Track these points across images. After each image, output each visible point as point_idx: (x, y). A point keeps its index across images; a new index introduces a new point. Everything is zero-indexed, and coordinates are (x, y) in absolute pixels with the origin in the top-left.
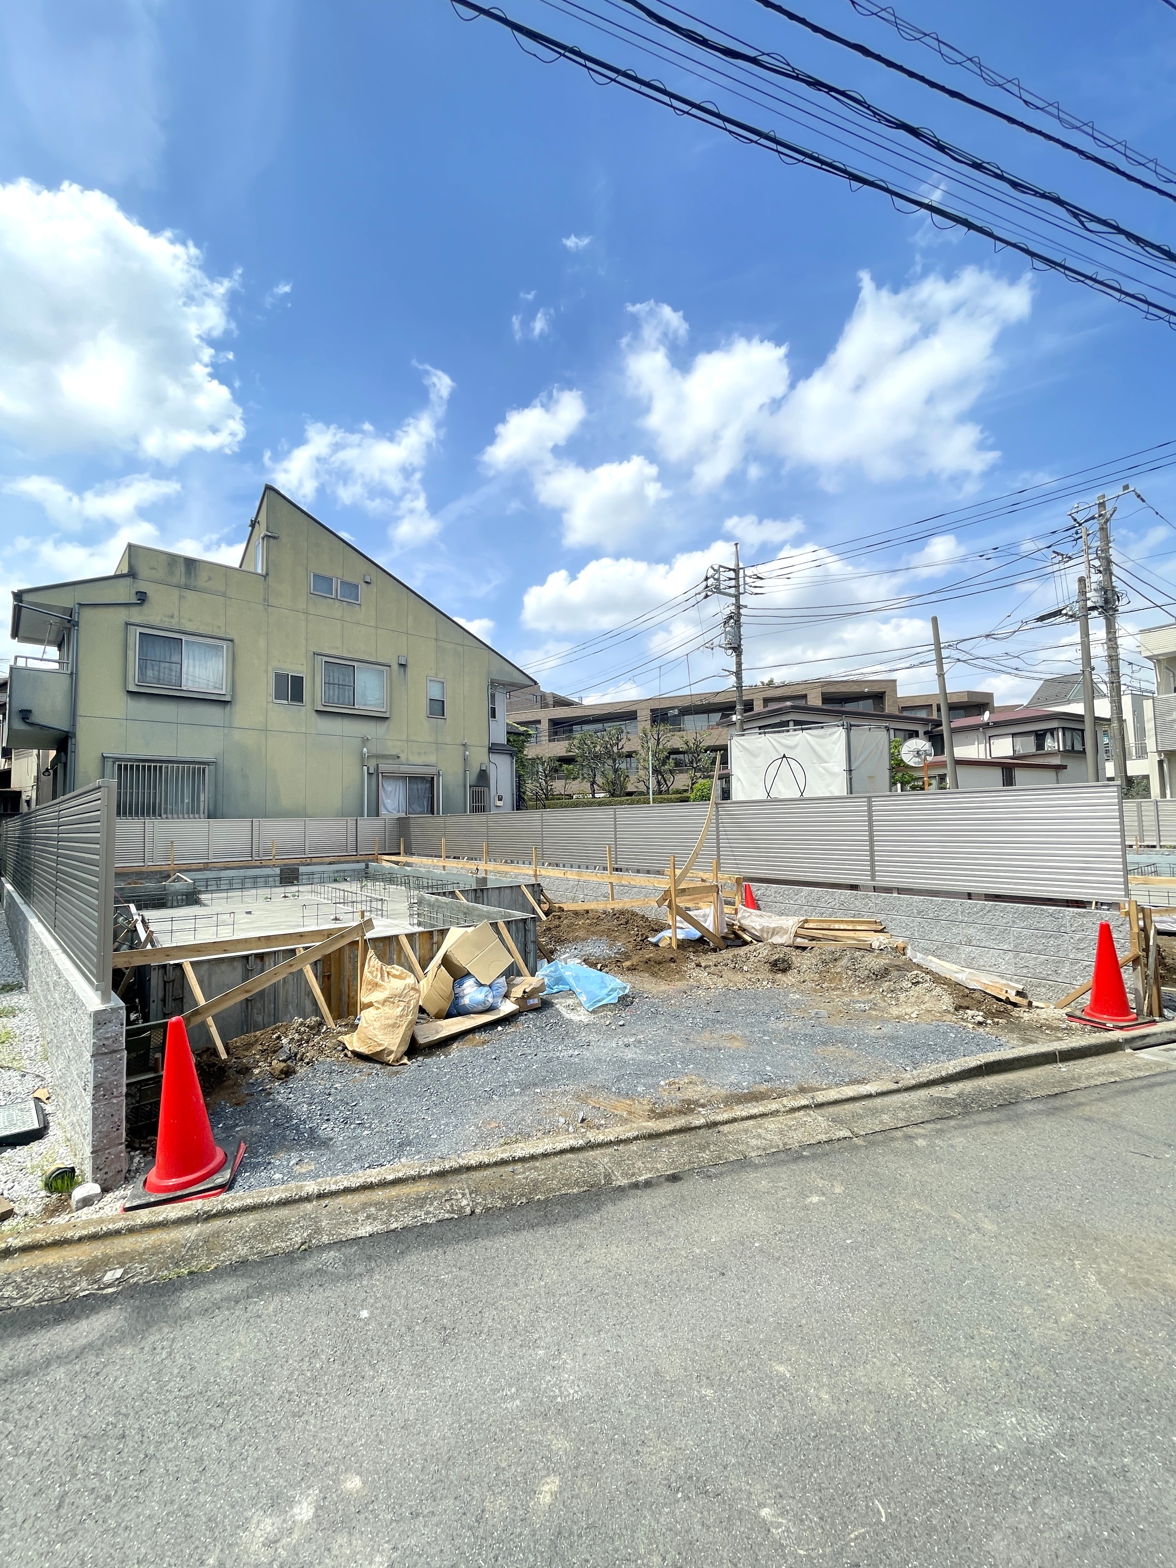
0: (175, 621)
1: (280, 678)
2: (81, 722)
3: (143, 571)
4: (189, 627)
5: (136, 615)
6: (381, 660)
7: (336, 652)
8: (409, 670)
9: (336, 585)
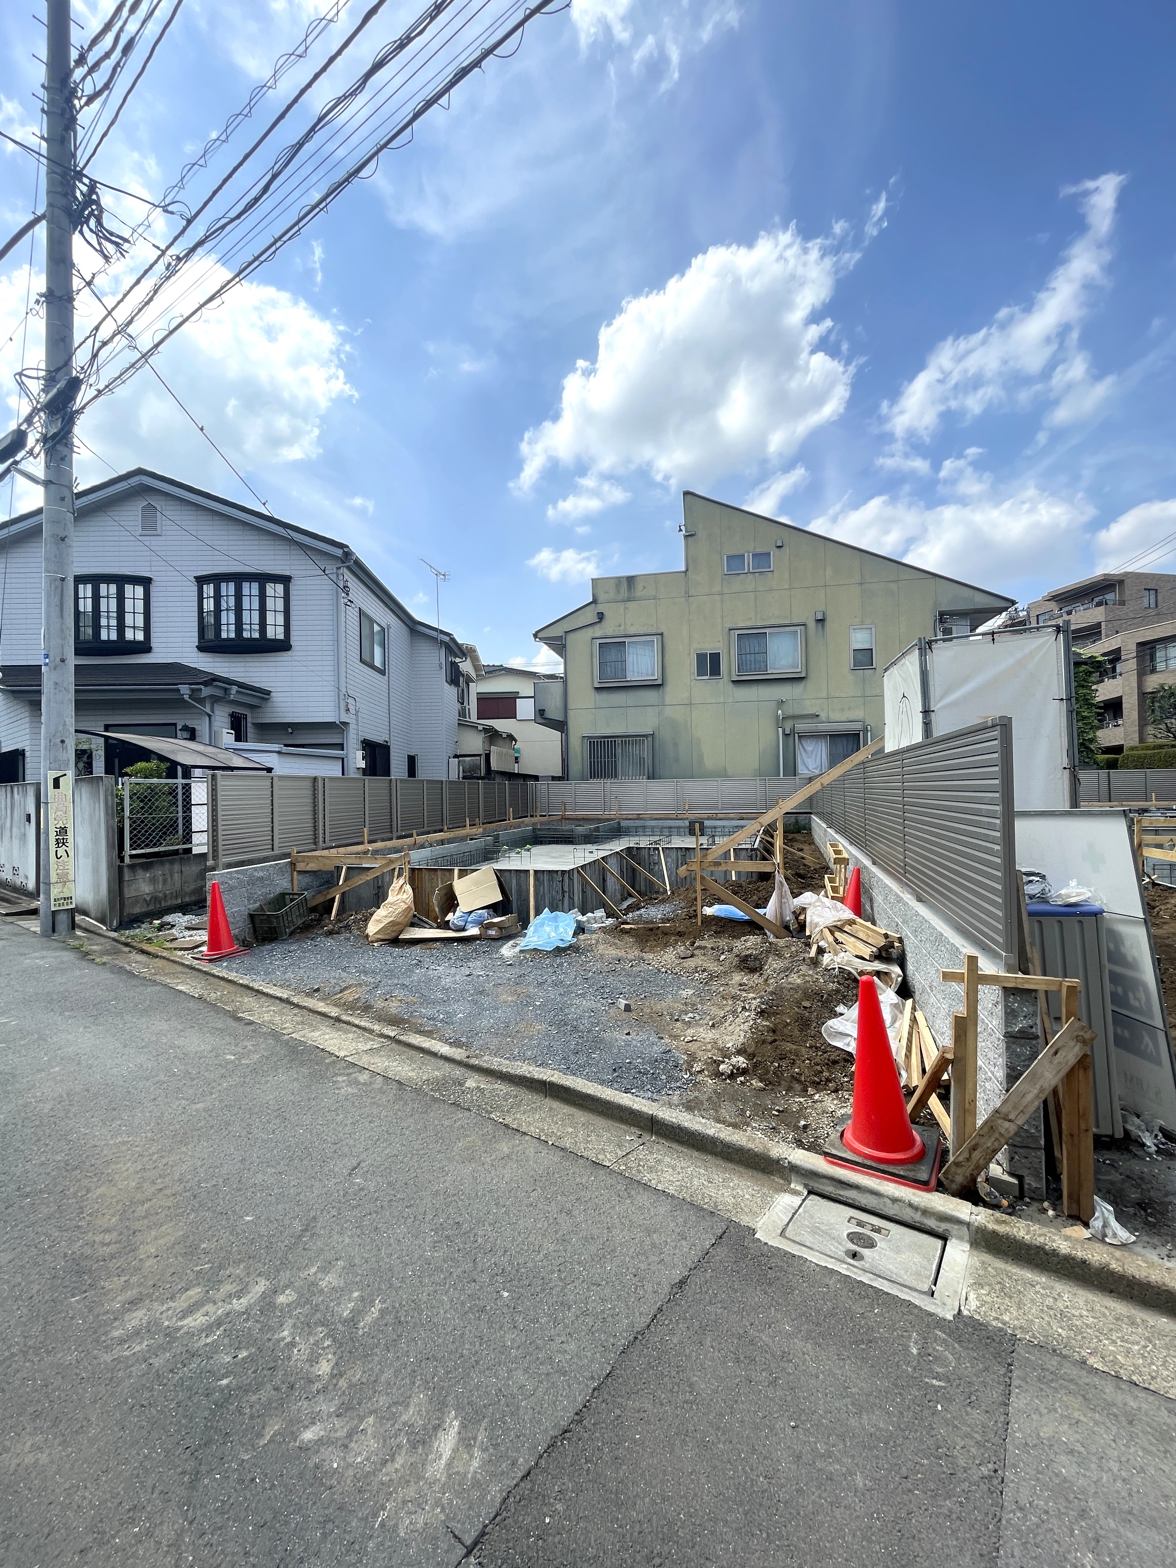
0: (622, 628)
1: (701, 657)
2: (571, 714)
3: (602, 597)
4: (632, 630)
5: (598, 631)
6: (795, 621)
7: (749, 624)
8: (828, 623)
9: (748, 559)
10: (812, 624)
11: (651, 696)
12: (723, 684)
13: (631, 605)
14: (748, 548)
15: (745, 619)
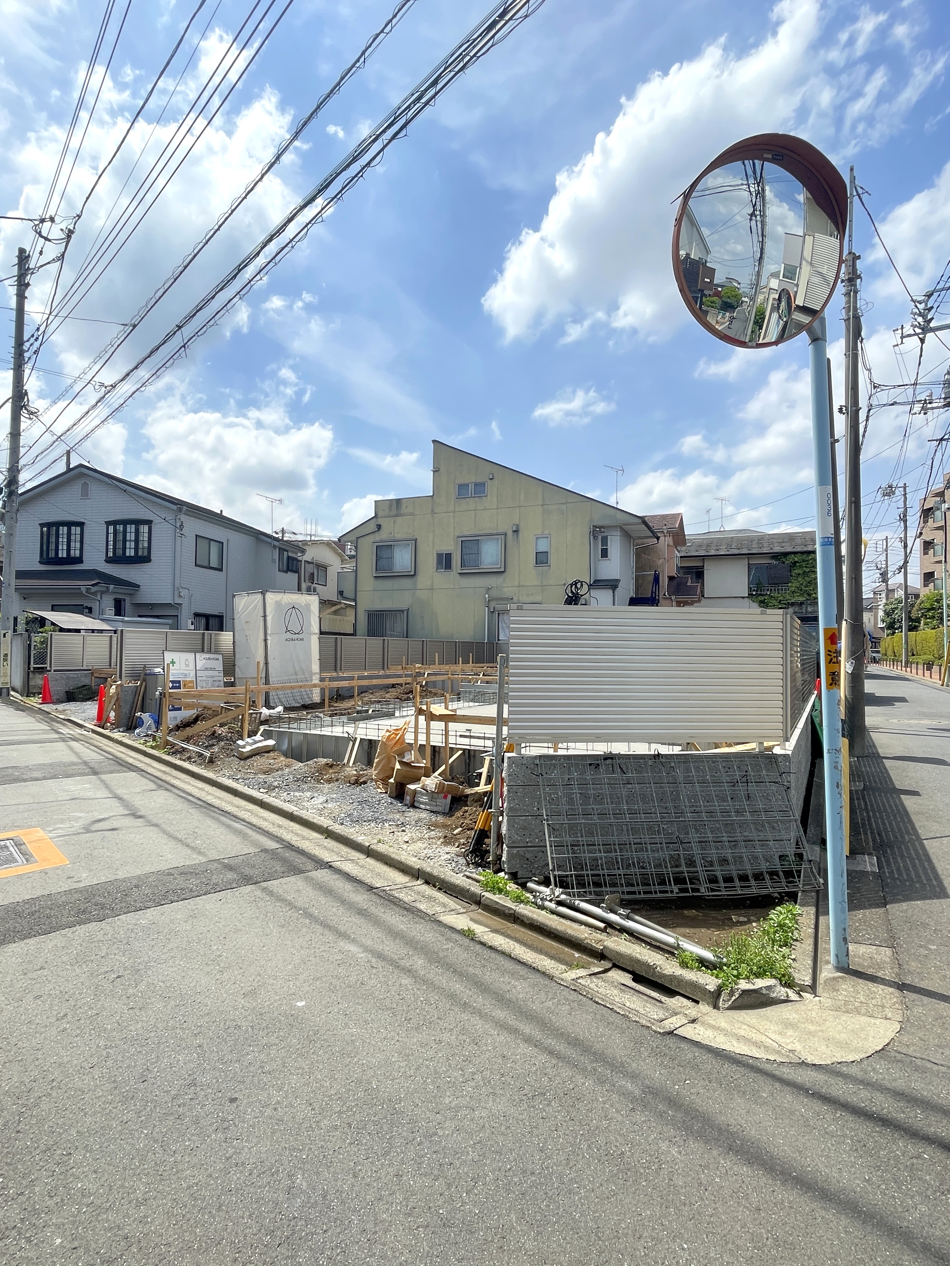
0: (392, 535)
1: (439, 556)
2: (359, 594)
3: (380, 514)
4: (398, 537)
5: (377, 537)
6: (500, 531)
7: (470, 533)
8: (520, 533)
9: (471, 487)
10: (510, 534)
11: (407, 582)
12: (453, 574)
13: (399, 519)
14: (471, 479)
15: (468, 530)
